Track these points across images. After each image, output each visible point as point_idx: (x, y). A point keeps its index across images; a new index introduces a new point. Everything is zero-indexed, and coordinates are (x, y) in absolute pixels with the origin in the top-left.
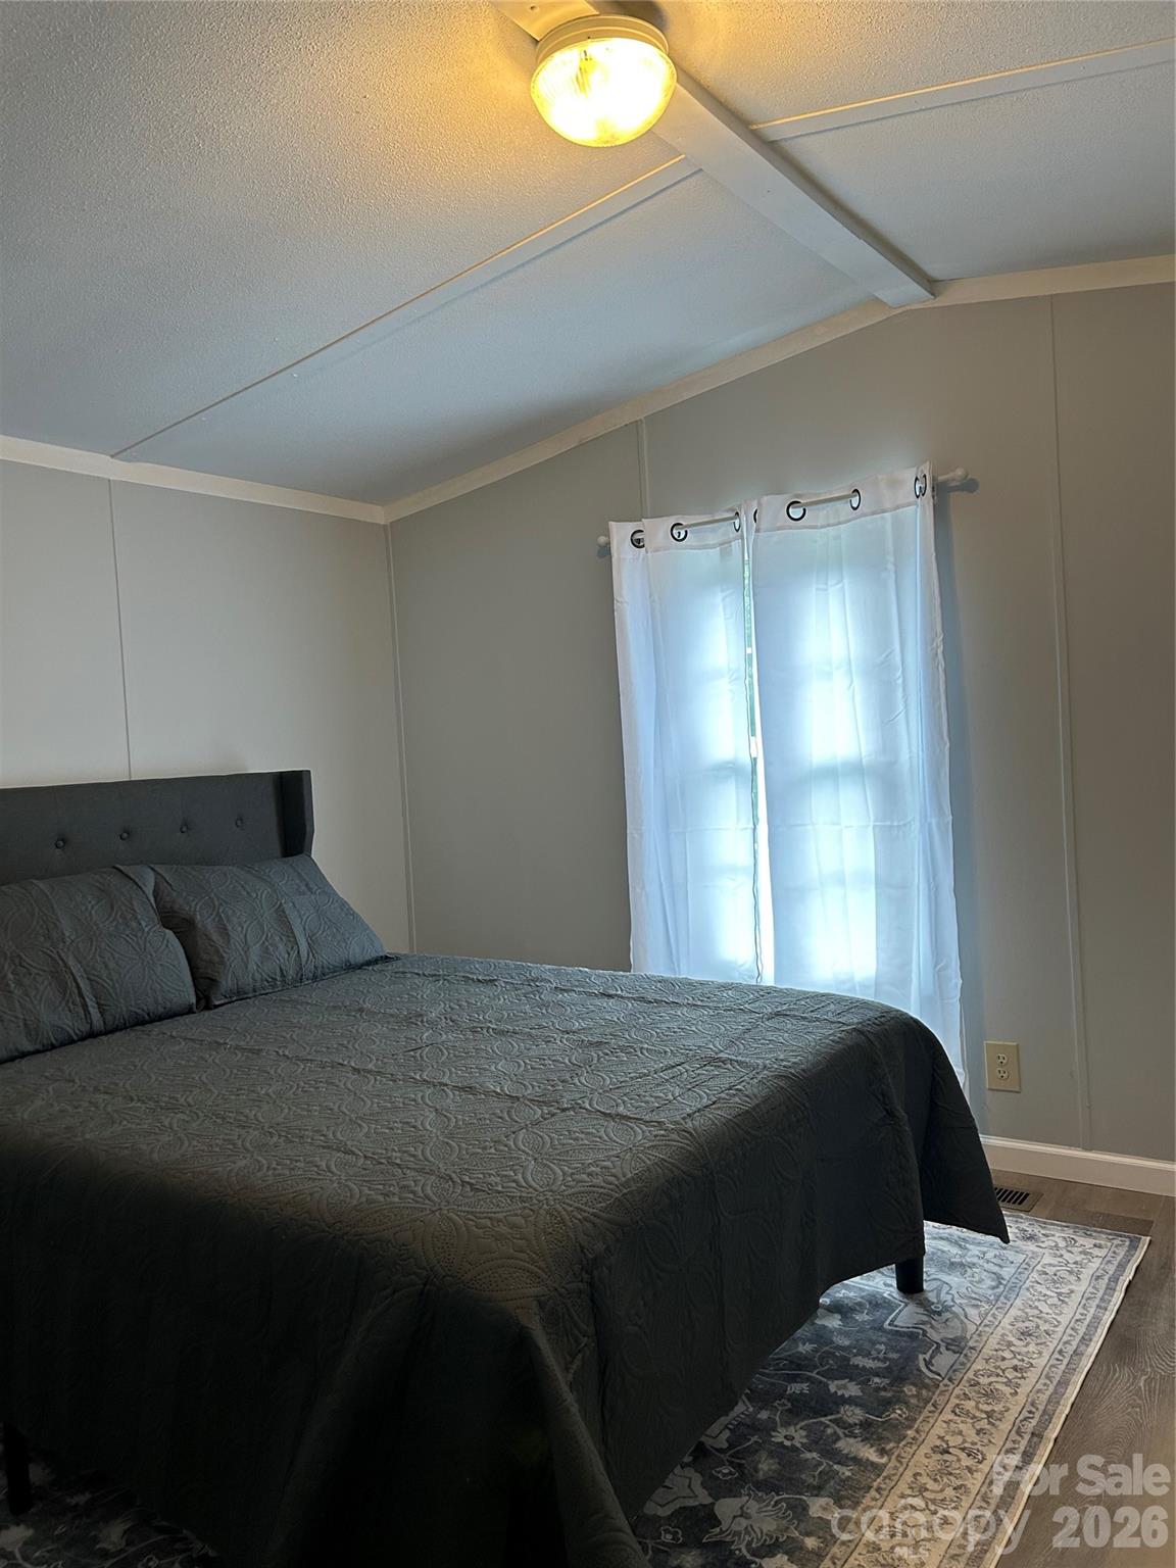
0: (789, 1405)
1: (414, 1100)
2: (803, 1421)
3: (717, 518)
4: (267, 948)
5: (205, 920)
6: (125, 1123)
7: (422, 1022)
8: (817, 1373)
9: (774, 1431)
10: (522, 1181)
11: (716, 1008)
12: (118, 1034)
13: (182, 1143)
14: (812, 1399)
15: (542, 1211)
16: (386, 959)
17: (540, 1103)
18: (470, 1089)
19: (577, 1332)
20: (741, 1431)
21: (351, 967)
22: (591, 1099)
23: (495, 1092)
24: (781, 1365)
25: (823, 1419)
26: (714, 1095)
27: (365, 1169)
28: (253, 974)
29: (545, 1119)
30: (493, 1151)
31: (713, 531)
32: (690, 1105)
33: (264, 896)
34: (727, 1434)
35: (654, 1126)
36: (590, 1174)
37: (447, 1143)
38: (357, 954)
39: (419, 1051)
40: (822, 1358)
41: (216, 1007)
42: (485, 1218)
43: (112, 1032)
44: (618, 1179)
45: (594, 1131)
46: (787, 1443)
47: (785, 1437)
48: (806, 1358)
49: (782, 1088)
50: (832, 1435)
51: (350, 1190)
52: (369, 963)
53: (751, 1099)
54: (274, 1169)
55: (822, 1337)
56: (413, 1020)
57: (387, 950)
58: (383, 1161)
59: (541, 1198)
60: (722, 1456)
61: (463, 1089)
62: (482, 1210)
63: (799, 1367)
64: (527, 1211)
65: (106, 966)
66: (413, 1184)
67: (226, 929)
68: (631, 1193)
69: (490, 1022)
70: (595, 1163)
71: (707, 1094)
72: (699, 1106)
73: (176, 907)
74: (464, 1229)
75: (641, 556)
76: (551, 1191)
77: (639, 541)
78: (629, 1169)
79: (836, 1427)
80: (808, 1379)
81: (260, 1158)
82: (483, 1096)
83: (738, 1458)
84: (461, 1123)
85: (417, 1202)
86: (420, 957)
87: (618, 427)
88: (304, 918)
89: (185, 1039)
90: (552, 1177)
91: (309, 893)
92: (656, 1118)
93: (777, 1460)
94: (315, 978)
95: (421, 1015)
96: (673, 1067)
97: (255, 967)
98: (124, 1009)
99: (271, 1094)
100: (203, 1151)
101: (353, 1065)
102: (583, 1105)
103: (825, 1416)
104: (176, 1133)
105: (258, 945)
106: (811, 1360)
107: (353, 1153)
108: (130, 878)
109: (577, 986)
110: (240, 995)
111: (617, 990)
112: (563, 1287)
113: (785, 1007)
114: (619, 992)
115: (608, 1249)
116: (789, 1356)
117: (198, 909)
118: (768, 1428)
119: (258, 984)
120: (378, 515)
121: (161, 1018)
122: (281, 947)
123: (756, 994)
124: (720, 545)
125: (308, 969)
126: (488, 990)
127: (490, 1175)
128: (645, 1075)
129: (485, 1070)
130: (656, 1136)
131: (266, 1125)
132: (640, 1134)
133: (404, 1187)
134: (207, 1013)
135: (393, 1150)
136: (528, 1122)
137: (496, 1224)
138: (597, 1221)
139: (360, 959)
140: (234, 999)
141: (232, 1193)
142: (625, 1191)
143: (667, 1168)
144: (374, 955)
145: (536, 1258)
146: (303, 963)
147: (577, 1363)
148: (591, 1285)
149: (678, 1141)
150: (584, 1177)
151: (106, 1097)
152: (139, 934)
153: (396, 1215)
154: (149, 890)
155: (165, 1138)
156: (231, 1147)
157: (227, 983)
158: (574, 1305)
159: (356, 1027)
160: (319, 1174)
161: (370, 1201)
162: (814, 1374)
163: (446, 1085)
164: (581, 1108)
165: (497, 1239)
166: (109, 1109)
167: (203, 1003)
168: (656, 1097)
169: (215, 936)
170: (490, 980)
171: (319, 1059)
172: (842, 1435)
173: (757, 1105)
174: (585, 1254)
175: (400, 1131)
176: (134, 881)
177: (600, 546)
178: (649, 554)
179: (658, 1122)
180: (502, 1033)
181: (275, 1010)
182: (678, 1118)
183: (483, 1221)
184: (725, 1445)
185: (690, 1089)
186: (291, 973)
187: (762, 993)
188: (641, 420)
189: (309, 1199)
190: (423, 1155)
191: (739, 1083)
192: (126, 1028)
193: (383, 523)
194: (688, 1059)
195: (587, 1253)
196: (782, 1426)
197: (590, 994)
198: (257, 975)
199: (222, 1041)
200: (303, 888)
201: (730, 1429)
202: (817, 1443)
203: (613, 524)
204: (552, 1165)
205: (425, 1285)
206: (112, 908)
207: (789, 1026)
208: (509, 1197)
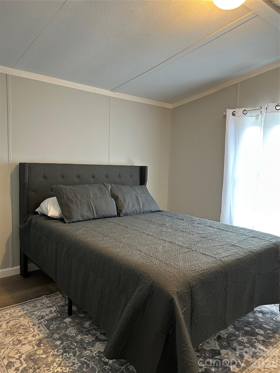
0: (244, 332)
1: (158, 243)
2: (247, 336)
3: (256, 109)
4: (133, 205)
5: (121, 197)
6: (96, 238)
7: (165, 226)
8: (253, 326)
9: (239, 337)
10: (178, 265)
11: (238, 233)
12: (100, 219)
13: (107, 244)
14: (250, 332)
15: (181, 273)
16: (160, 211)
17: (187, 248)
18: (172, 243)
19: (186, 302)
20: (230, 335)
21: (152, 212)
22: (200, 249)
23: (177, 244)
24: (244, 322)
25: (252, 337)
26: (231, 253)
27: (144, 256)
28: (130, 210)
29: (188, 252)
30: (173, 257)
31: (254, 112)
32: (224, 254)
33: (134, 193)
34: (227, 335)
35: (214, 258)
36: (195, 266)
37: (163, 254)
38: (153, 209)
39: (162, 232)
40: (255, 323)
41: (121, 216)
42: (168, 271)
43: (99, 219)
44: (202, 268)
45: (199, 257)
46: (242, 341)
47: (242, 339)
48: (251, 322)
49: (250, 255)
50: (254, 341)
51: (139, 260)
52: (156, 211)
53: (241, 256)
54: (125, 253)
55: (256, 318)
56: (163, 225)
57: (161, 209)
58: (148, 255)
59: (182, 270)
60: (224, 340)
61: (170, 242)
62: (168, 270)
63: (249, 324)
64: (178, 272)
65: (99, 204)
66: (153, 261)
67: (125, 200)
68: (205, 272)
69: (180, 228)
70: (197, 264)
71: (229, 253)
72: (226, 255)
73: (115, 194)
74: (162, 273)
75: (234, 118)
76: (185, 268)
77: (234, 114)
78: (205, 267)
79: (255, 340)
80: (250, 327)
81: (122, 250)
82: (174, 245)
83: (229, 341)
84: (168, 250)
85: (153, 265)
86: (168, 212)
87: (232, 85)
88: (142, 199)
89: (113, 222)
90: (186, 265)
91: (144, 194)
92: (215, 256)
93: (238, 344)
94: (143, 213)
95: (164, 224)
96: (222, 245)
97: (130, 209)
98: (101, 214)
99: (128, 237)
100: (111, 246)
101: (147, 233)
102: (197, 250)
103: (253, 337)
104: (106, 242)
105: (131, 204)
106: (252, 323)
107: (142, 252)
108: (106, 186)
109: (203, 223)
110: (126, 215)
111: (213, 226)
112: (184, 291)
113: (256, 235)
114: (214, 226)
115: (196, 284)
116: (247, 321)
117: (119, 194)
118: (238, 336)
119: (131, 213)
120: (170, 106)
121: (109, 217)
122: (136, 205)
123: (249, 231)
124: (256, 116)
125: (142, 211)
126: (182, 221)
127: (171, 262)
128: (215, 246)
129: (176, 239)
130: (214, 260)
131: (125, 243)
132: (210, 259)
133: (151, 261)
134: (119, 218)
135: (151, 253)
136: (183, 252)
137: (170, 273)
138: (194, 277)
139: (154, 210)
140: (125, 215)
141: (114, 256)
142: (203, 272)
143: (215, 268)
144: (157, 210)
145: (178, 283)
146: (141, 209)
147: (185, 309)
148: (191, 292)
149: (219, 263)
150: (194, 267)
151: (94, 232)
152: (106, 198)
153: (148, 267)
154: (110, 189)
155: (104, 242)
156: (117, 246)
157: (124, 211)
158: (186, 295)
159: (150, 225)
160: (134, 255)
161: (143, 263)
162: (252, 326)
163: (166, 241)
164: (197, 251)
165: (170, 277)
166: (94, 234)
167: (118, 215)
168: (216, 252)
169: (122, 201)
170: (183, 219)
171: (140, 230)
172: (256, 342)
173: (242, 258)
174: (190, 284)
175: (153, 249)
176: (106, 187)
177: (224, 115)
178: (236, 118)
179: (215, 257)
180: (183, 231)
181: (133, 219)
182: (220, 257)
183: (167, 272)
184: (226, 337)
185: (225, 251)
186: (138, 211)
187: (251, 231)
188: (238, 83)
189: (130, 260)
190: (157, 255)
191: (238, 252)
192: (102, 218)
193: (171, 108)
194: (227, 244)
195: (191, 284)
196: (241, 336)
197: (206, 226)
198: (131, 211)
199: (120, 224)
200: (143, 192)
201: (228, 334)
202: (249, 342)
203: (228, 110)
204: (186, 263)
205: (152, 284)
206: (101, 192)
207: (256, 240)
208: (174, 268)
